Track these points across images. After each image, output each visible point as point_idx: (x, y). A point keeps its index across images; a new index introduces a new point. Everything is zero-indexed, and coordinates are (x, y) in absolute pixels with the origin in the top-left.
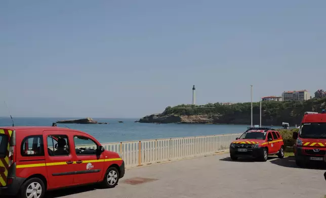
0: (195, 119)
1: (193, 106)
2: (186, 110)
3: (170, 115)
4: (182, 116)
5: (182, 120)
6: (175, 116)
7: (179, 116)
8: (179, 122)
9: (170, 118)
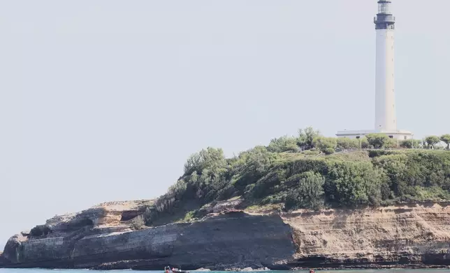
0: (392, 231)
1: (375, 145)
2: (323, 170)
3: (212, 212)
4: (304, 215)
5: (304, 241)
6: (248, 215)
7: (278, 217)
8: (277, 260)
9: (218, 229)
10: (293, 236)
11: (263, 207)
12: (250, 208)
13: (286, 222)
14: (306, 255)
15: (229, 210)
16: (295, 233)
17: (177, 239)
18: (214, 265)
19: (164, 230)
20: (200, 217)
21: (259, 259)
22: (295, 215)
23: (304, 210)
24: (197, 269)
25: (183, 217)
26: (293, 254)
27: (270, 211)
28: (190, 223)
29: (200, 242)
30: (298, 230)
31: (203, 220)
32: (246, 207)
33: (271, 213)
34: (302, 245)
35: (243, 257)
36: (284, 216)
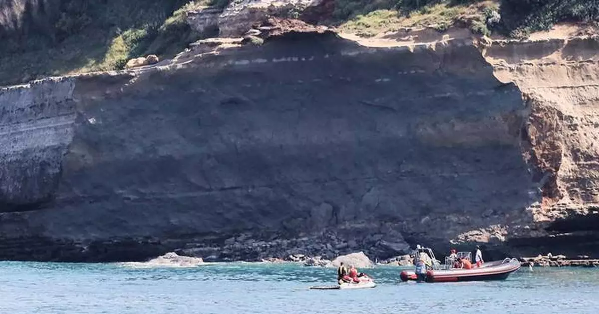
3: (214, 31)
4: (573, 48)
5: (575, 154)
6: (354, 45)
7: (474, 56)
8: (468, 226)
9: (234, 102)
10: (532, 130)
11: (416, 17)
12: (364, 19)
13: (504, 77)
14: (579, 206)
15: (281, 27)
16: (538, 122)
17: (77, 137)
18: (220, 242)
19: (25, 102)
20: (165, 53)
21: (394, 219)
22: (540, 49)
23: (574, 29)
24: (155, 255)
25: (100, 51)
26: (529, 200)
27: (441, 31)
28: (128, 77)
29: (163, 151)
30: (550, 109)
31: (177, 63)
32: (346, 16)
33: (446, 39)
34: (567, 166)
35: (335, 210)
36: (496, 51)
